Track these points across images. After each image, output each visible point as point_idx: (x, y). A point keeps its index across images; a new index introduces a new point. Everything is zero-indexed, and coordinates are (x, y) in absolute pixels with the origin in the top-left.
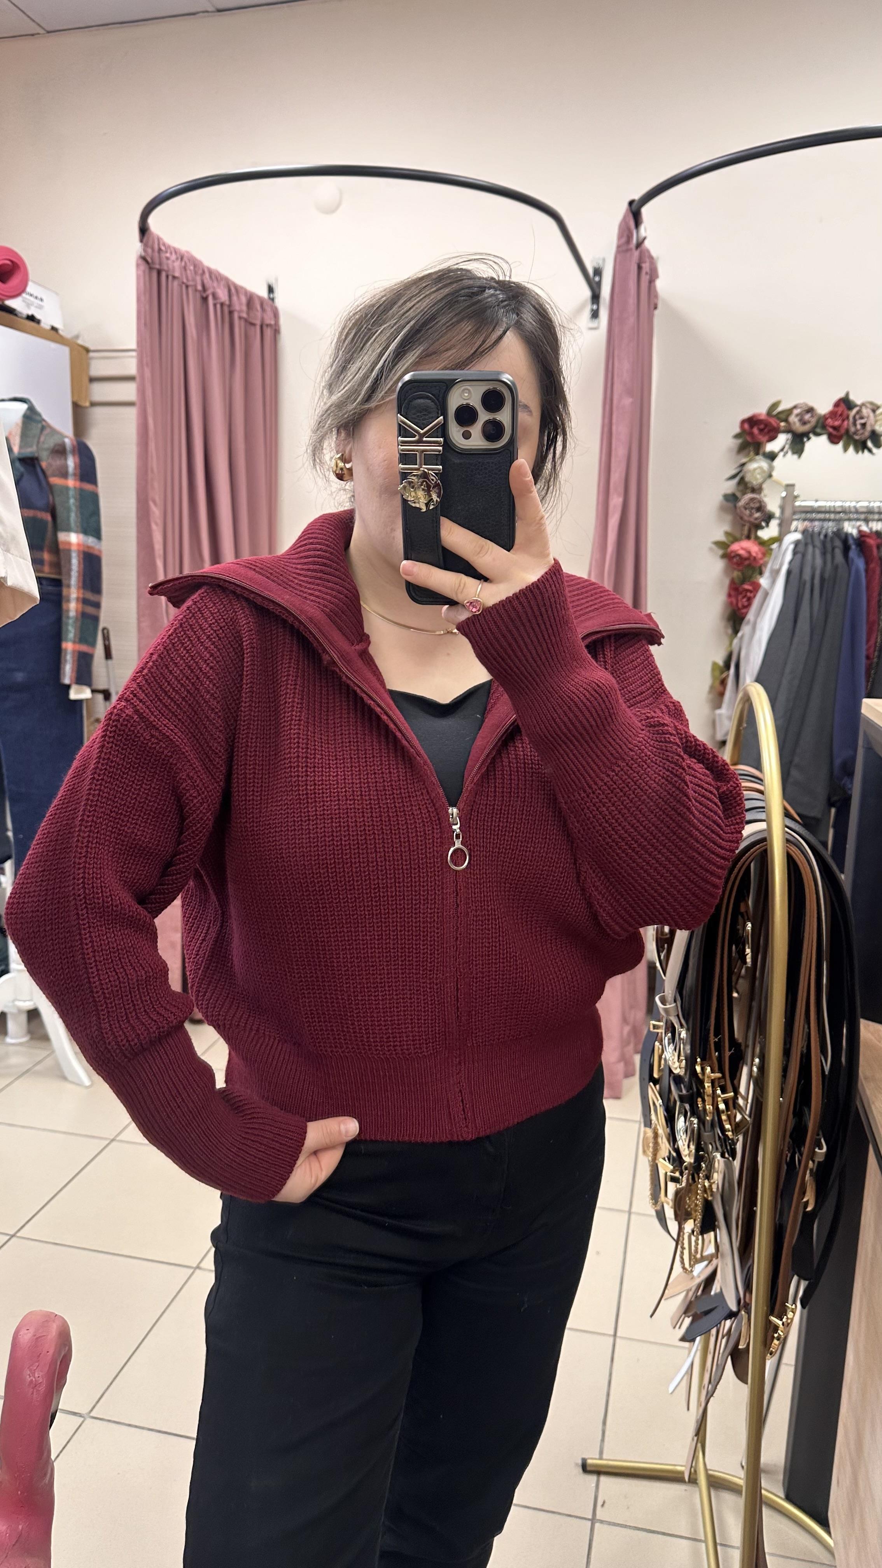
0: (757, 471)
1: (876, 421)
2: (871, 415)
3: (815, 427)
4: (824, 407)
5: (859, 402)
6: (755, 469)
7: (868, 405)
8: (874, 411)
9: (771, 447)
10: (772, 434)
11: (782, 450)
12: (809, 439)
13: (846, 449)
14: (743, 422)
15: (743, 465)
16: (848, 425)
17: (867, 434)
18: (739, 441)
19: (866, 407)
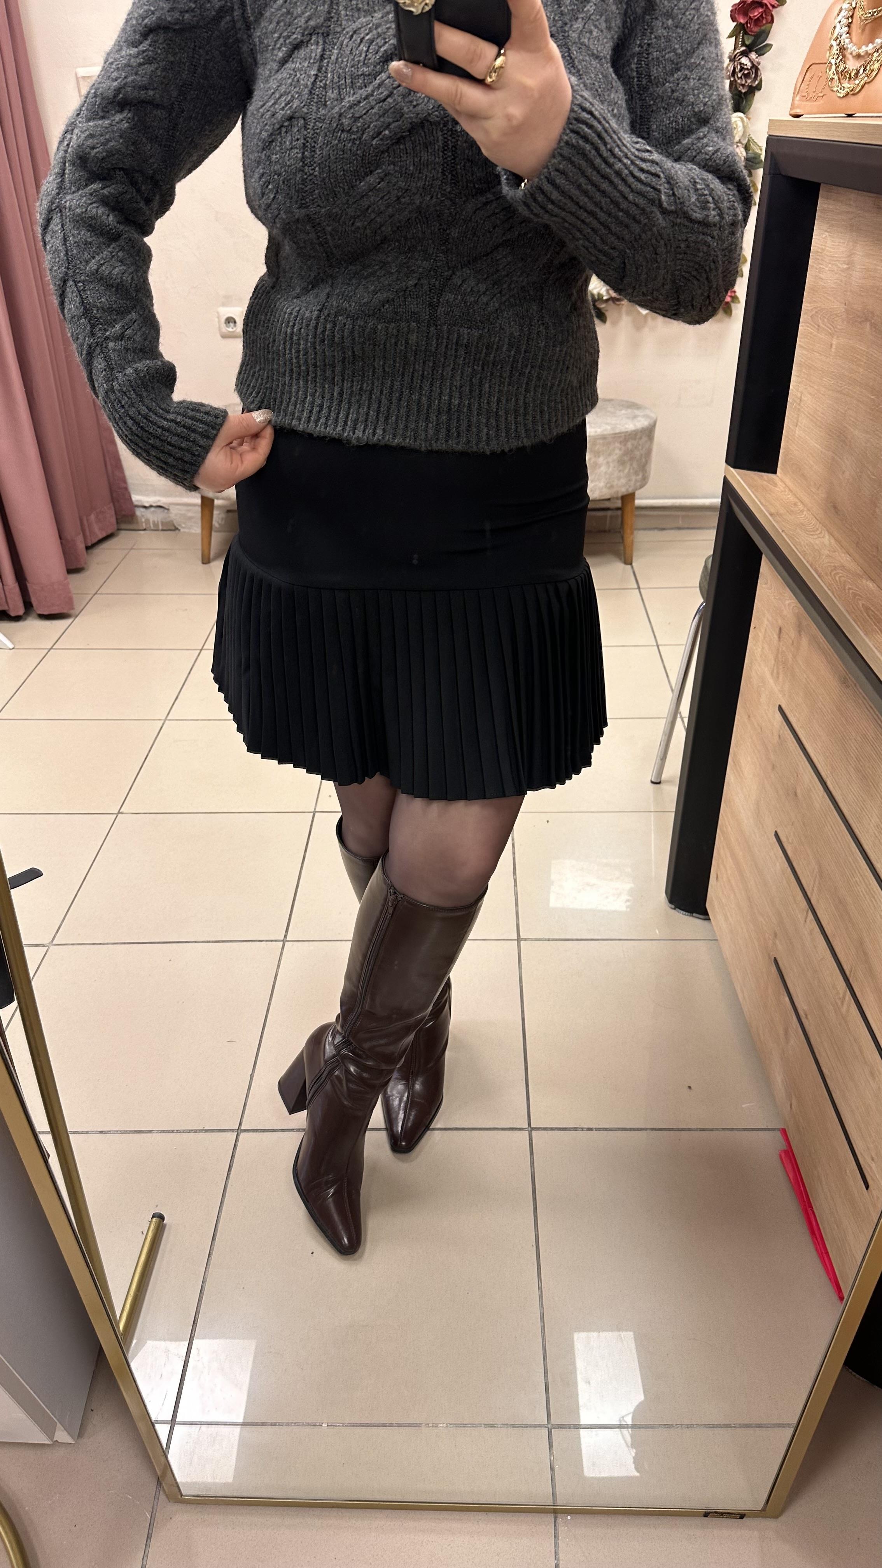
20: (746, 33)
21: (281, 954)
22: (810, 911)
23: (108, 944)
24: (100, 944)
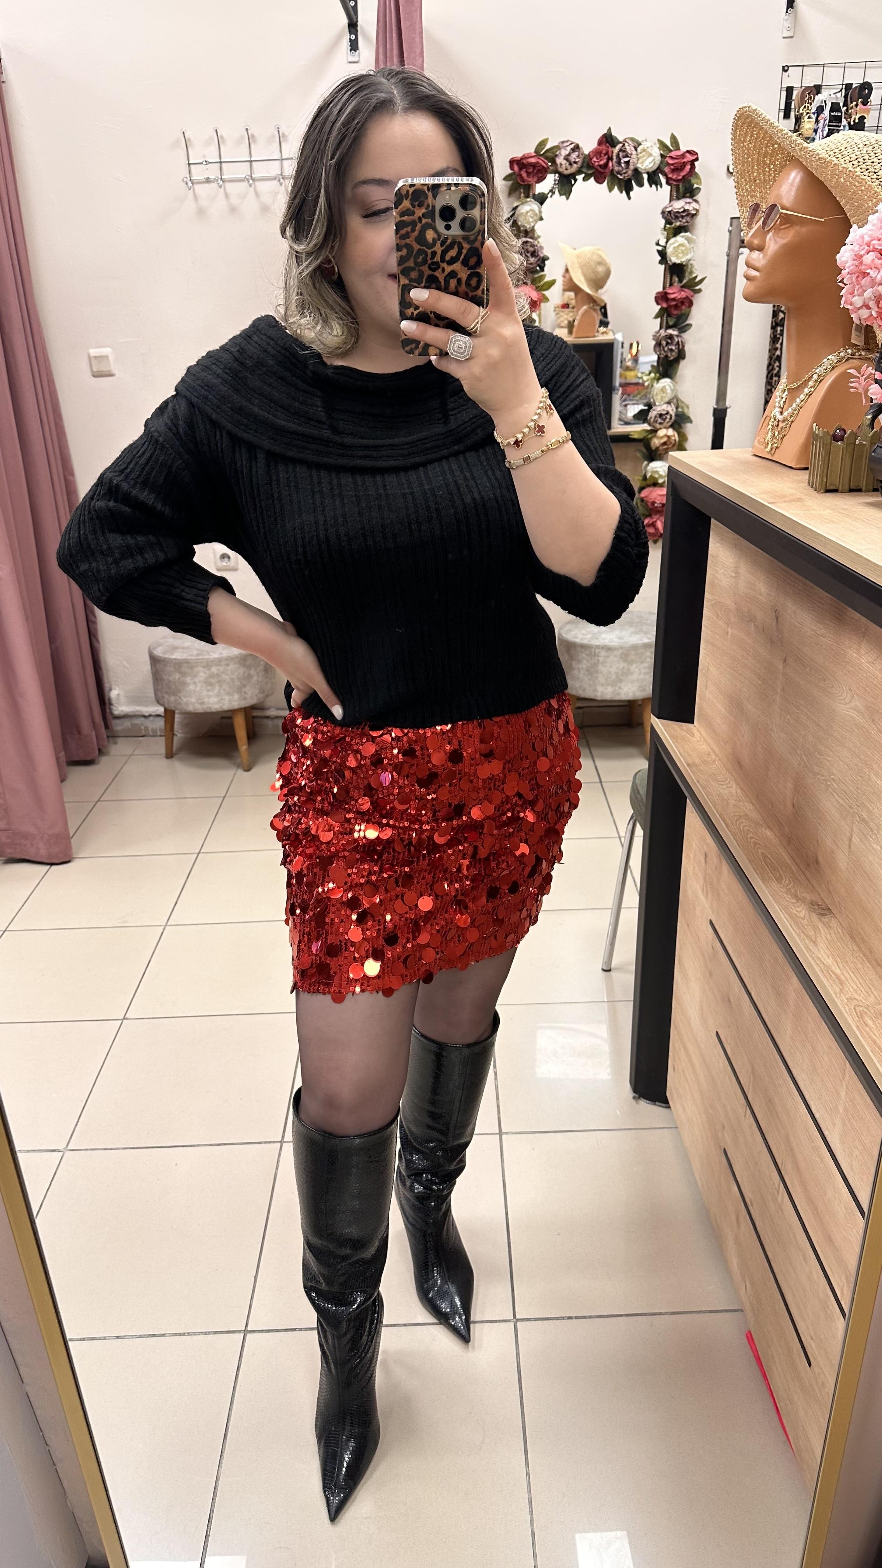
0: (529, 214)
1: (638, 160)
2: (634, 152)
3: (581, 167)
4: (589, 146)
5: (621, 140)
6: (527, 212)
7: (630, 143)
8: (636, 149)
9: (541, 188)
10: (540, 175)
11: (552, 191)
12: (576, 180)
13: (610, 190)
14: (512, 162)
15: (515, 208)
16: (612, 165)
17: (630, 172)
18: (510, 183)
19: (629, 145)
20: (669, 315)
21: (279, 1155)
22: (748, 1109)
23: (118, 1149)
24: (111, 1149)
